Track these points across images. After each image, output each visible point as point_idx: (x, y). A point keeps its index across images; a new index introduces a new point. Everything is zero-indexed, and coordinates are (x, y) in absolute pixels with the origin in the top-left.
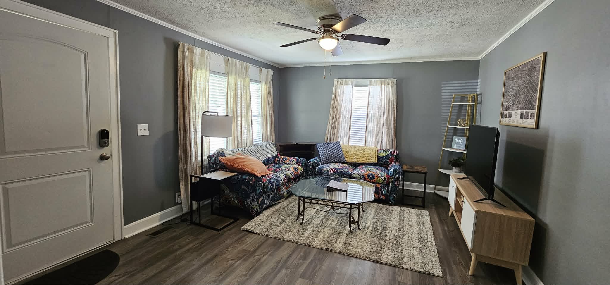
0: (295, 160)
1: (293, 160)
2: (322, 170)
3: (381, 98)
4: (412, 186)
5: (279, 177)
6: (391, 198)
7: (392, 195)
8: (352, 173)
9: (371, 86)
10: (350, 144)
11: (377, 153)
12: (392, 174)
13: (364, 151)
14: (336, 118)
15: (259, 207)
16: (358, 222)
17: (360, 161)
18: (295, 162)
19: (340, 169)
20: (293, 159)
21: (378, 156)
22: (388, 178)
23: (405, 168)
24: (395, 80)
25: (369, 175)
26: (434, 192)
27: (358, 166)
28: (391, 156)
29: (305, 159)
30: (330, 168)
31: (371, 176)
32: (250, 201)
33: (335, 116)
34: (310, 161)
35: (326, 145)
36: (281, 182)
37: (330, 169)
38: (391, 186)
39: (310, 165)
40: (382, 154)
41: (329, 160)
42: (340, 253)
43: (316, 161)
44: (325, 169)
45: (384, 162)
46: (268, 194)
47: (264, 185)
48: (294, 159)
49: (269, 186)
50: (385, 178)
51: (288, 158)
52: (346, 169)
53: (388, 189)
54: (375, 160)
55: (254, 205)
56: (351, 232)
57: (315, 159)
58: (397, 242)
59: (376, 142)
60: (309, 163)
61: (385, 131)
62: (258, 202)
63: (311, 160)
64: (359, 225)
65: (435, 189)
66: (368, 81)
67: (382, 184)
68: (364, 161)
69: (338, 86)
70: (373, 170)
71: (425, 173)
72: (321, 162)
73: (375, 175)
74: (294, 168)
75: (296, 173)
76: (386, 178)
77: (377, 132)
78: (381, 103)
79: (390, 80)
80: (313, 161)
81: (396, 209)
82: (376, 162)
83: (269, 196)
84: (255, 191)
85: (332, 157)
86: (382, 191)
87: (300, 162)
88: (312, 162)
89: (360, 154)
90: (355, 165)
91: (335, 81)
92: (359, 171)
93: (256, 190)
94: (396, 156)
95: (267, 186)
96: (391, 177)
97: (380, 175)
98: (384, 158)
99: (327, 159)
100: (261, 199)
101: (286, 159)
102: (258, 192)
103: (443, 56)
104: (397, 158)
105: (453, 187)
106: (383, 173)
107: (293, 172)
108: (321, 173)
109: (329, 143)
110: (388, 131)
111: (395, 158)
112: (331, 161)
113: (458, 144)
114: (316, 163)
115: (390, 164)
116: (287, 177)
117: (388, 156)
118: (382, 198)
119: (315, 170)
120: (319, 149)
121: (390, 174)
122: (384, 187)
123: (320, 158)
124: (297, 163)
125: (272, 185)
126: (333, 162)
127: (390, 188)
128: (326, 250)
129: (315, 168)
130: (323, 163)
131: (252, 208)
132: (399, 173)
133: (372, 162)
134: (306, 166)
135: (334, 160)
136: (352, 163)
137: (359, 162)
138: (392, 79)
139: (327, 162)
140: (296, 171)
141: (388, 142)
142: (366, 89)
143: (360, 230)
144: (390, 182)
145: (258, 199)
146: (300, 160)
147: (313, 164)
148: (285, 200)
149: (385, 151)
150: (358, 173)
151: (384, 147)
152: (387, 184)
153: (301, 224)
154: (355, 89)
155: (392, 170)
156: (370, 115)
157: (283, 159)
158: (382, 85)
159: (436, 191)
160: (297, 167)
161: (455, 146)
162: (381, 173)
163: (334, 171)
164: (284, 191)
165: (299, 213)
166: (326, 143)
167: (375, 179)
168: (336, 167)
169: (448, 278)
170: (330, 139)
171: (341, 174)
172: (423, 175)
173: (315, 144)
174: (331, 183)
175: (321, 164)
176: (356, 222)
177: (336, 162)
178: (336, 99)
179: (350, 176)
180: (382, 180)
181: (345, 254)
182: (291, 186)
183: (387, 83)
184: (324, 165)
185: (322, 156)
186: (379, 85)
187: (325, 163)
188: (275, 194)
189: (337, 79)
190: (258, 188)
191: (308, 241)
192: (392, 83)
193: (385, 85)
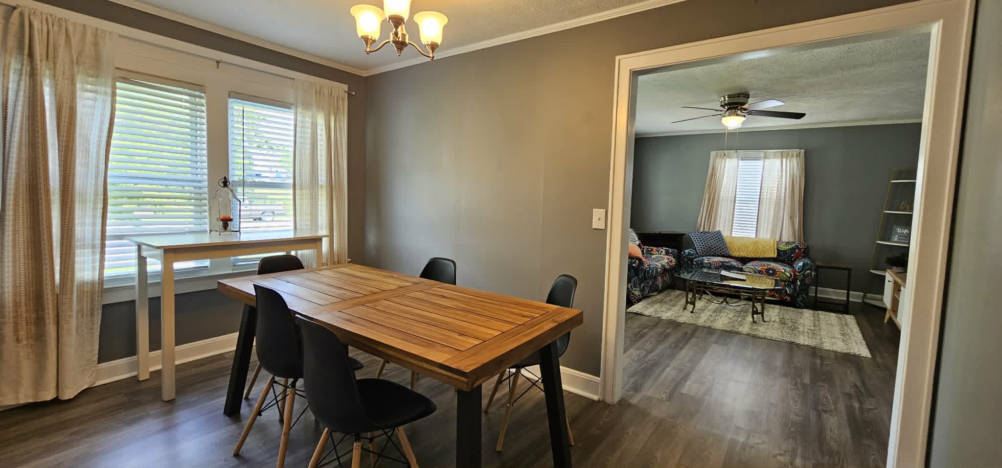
0: (664, 251)
1: (662, 251)
2: (702, 263)
3: (782, 176)
4: (827, 293)
5: (657, 265)
6: (800, 299)
7: (800, 296)
8: (744, 268)
9: (766, 160)
10: (733, 236)
11: (776, 246)
12: (800, 270)
13: (755, 243)
14: (713, 203)
15: (641, 293)
16: (762, 313)
18: (664, 252)
19: (726, 262)
21: (778, 250)
22: (795, 274)
23: (819, 263)
24: (803, 151)
25: (767, 270)
26: (863, 301)
27: (749, 261)
28: (797, 250)
29: (676, 251)
30: (712, 261)
31: (771, 272)
32: (631, 286)
33: (711, 199)
34: (685, 252)
35: (702, 234)
36: (659, 270)
38: (799, 283)
39: (685, 257)
40: (783, 247)
41: (708, 252)
42: (748, 335)
43: (692, 252)
44: (706, 261)
45: (788, 257)
46: (648, 281)
47: (645, 270)
48: (663, 250)
49: (650, 272)
50: (790, 274)
51: (655, 248)
52: (734, 263)
53: (795, 287)
54: (774, 255)
55: (635, 290)
56: (754, 322)
57: (691, 250)
58: (814, 333)
59: (773, 233)
60: (683, 254)
61: (786, 217)
62: (640, 288)
63: (686, 251)
64: (763, 316)
65: (864, 297)
66: (761, 153)
67: (786, 282)
68: (758, 256)
69: (717, 160)
70: (773, 265)
71: (849, 270)
72: (698, 255)
73: (777, 270)
74: (669, 259)
75: (671, 264)
76: (792, 273)
77: (776, 219)
78: (782, 181)
79: (796, 151)
80: (688, 252)
81: (808, 313)
82: (776, 256)
83: (648, 283)
84: (638, 275)
85: (713, 249)
86: (786, 291)
87: (671, 253)
88: (687, 253)
89: (751, 248)
90: (744, 260)
91: (713, 154)
92: (750, 265)
93: (639, 274)
94: (805, 249)
95: (648, 271)
96: (799, 272)
97: (783, 271)
98: (788, 252)
99: (705, 251)
100: (643, 285)
101: (652, 250)
102: (640, 276)
104: (806, 253)
105: (889, 281)
106: (788, 269)
107: (668, 263)
108: (701, 265)
109: (706, 232)
110: (792, 218)
111: (804, 252)
112: (711, 253)
113: (901, 236)
114: (692, 255)
115: (795, 260)
116: (663, 266)
117: (793, 250)
118: (786, 299)
119: (692, 263)
120: (694, 239)
121: (798, 269)
122: (789, 286)
123: (696, 250)
124: (667, 253)
125: (653, 271)
126: (713, 256)
127: (797, 287)
128: (731, 332)
129: (692, 260)
130: (701, 255)
131: (633, 294)
132: (810, 269)
133: (768, 256)
134: (679, 258)
135: (715, 253)
136: (739, 257)
137: (750, 256)
138: (798, 150)
139: (706, 254)
140: (670, 261)
141: (791, 232)
142: (761, 163)
143: (765, 322)
144: (797, 279)
145: (640, 284)
146: (670, 251)
147: (688, 255)
148: (658, 293)
149: (788, 243)
150: (751, 267)
151: (785, 239)
152: (794, 282)
153: (692, 312)
154: (741, 163)
155: (801, 264)
157: (647, 249)
158: (782, 158)
159: (865, 300)
160: (670, 257)
161: (896, 239)
162: (785, 268)
163: (719, 264)
164: (660, 282)
165: (687, 302)
166: (701, 232)
167: (777, 275)
168: (721, 260)
169: (879, 360)
170: (704, 228)
171: (729, 268)
172: (847, 272)
173: (685, 234)
174: (724, 273)
175: (698, 257)
176: (759, 313)
177: (718, 256)
178: (714, 177)
179: (741, 270)
180: (785, 276)
181: (754, 336)
182: (665, 278)
183: (790, 156)
184: (704, 258)
185: (698, 247)
186: (778, 158)
187: (704, 256)
188: (653, 283)
189: (714, 150)
190: (640, 272)
191: (707, 325)
192: (798, 155)
193: (787, 158)
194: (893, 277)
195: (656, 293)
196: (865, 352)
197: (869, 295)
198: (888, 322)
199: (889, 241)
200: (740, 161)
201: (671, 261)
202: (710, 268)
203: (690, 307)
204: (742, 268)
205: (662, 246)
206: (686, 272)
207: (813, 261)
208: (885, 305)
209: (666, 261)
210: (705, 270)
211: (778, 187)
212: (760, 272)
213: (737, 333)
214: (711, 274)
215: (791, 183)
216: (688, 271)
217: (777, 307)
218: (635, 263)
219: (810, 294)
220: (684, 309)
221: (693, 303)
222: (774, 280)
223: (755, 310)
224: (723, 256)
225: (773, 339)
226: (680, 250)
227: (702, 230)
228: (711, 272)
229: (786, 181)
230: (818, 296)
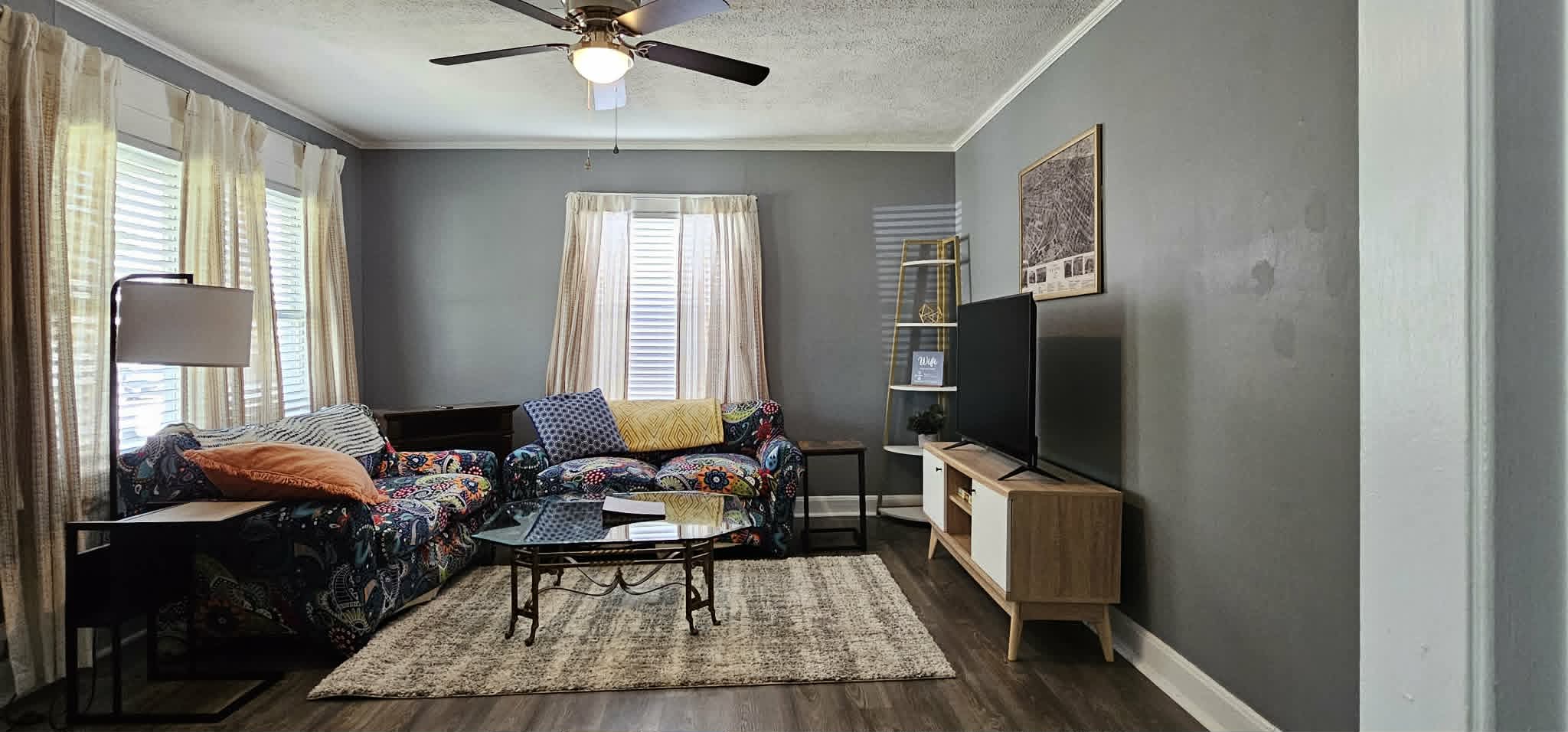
0: (456, 459)
1: (451, 461)
2: (558, 481)
3: (719, 252)
5: (424, 510)
6: (778, 536)
7: (779, 529)
8: (658, 478)
9: (686, 217)
10: (630, 398)
11: (719, 415)
12: (774, 466)
13: (679, 411)
14: (580, 315)
15: (367, 613)
16: (710, 602)
17: (673, 444)
18: (456, 465)
19: (617, 470)
20: (451, 457)
21: (724, 422)
22: (764, 478)
23: (806, 446)
24: (754, 198)
25: (709, 477)
26: (879, 513)
27: (668, 459)
28: (761, 420)
29: (492, 454)
30: (584, 471)
31: (716, 479)
32: (329, 599)
33: (576, 308)
34: (513, 457)
35: (558, 403)
36: (431, 524)
37: (584, 474)
38: (774, 500)
39: (515, 469)
40: (736, 417)
41: (573, 449)
42: (684, 686)
43: (532, 454)
44: (568, 475)
45: (744, 441)
46: (393, 567)
47: (379, 534)
48: (454, 457)
49: (398, 536)
50: (756, 479)
51: (431, 455)
52: (637, 469)
53: (767, 510)
54: (718, 436)
55: (344, 611)
56: (694, 632)
57: (530, 450)
58: (827, 631)
59: (711, 385)
60: (510, 462)
62: (361, 595)
63: (518, 452)
64: (712, 610)
65: (880, 504)
66: (675, 201)
68: (686, 443)
69: (582, 214)
70: (720, 462)
71: (860, 452)
72: (548, 458)
73: (728, 474)
74: (466, 482)
75: (473, 497)
76: (759, 477)
77: (713, 353)
79: (740, 199)
80: (522, 454)
81: (797, 565)
82: (722, 439)
83: (394, 575)
84: (350, 557)
85: (583, 438)
87: (476, 464)
88: (520, 458)
89: (669, 424)
90: (657, 458)
91: (572, 198)
92: (672, 469)
93: (354, 554)
94: (775, 415)
95: (390, 536)
96: (772, 473)
97: (741, 473)
98: (744, 426)
99: (566, 447)
100: (373, 584)
101: (422, 460)
102: (361, 560)
103: (872, 137)
104: (774, 422)
105: (937, 469)
106: (749, 467)
107: (463, 494)
108: (557, 487)
109: (567, 397)
110: (744, 348)
111: (774, 424)
112: (580, 450)
113: (927, 372)
114: (533, 461)
115: (759, 444)
116: (448, 507)
117: (753, 419)
118: (752, 541)
119: (534, 484)
120: (537, 416)
121: (771, 464)
122: (754, 508)
123: (543, 446)
124: (466, 465)
125: (407, 533)
126: (587, 455)
127: (772, 508)
128: (639, 689)
129: (531, 476)
130: (556, 458)
131: (338, 623)
132: (792, 461)
133: (708, 441)
134: (498, 474)
135: (591, 449)
136: (645, 453)
137: (670, 446)
138: (746, 197)
139: (568, 454)
140: (472, 489)
141: (746, 383)
142: (674, 224)
143: (719, 626)
144: (769, 490)
145: (360, 587)
146: (475, 457)
147: (523, 463)
148: (440, 593)
149: (742, 406)
150: (675, 474)
151: (735, 397)
152: (764, 498)
153: (529, 643)
154: (636, 223)
155: (774, 452)
156: (687, 303)
157: (410, 459)
158: (717, 212)
159: (882, 510)
160: (471, 477)
161: (919, 378)
162: (744, 466)
163: (600, 477)
164: (439, 559)
165: (516, 612)
166: (555, 398)
167: (729, 487)
168: (605, 466)
169: (969, 676)
170: (563, 387)
171: (623, 485)
172: (856, 457)
173: (516, 407)
174: (613, 504)
175: (550, 465)
176: (704, 604)
177: (598, 455)
178: (577, 256)
179: (652, 486)
180: (747, 486)
181: (699, 686)
182: (458, 542)
183: (731, 210)
184: (563, 465)
185: (548, 438)
186: (708, 213)
187: (563, 460)
188: (414, 570)
189: (575, 192)
190: (360, 545)
191: (572, 681)
192: (747, 207)
193: (725, 213)
194: (942, 458)
195: (435, 591)
196: (942, 667)
197: (885, 498)
198: (936, 556)
199: (909, 382)
200: (632, 219)
201: (474, 489)
202: (579, 492)
203: (524, 624)
204: (653, 480)
205: (451, 446)
206: (521, 512)
207: (795, 443)
208: (928, 518)
209: (457, 490)
210: (568, 499)
211: (713, 280)
212: (694, 484)
213: (656, 688)
214: (585, 504)
215: (737, 268)
216: (523, 508)
217: (736, 564)
218: (335, 517)
219: (796, 515)
220: (508, 637)
221: (532, 611)
222: (722, 499)
223: (693, 596)
224: (610, 454)
225: (746, 681)
226: (504, 448)
227: (557, 392)
228: (582, 500)
229: (729, 268)
230: (810, 515)
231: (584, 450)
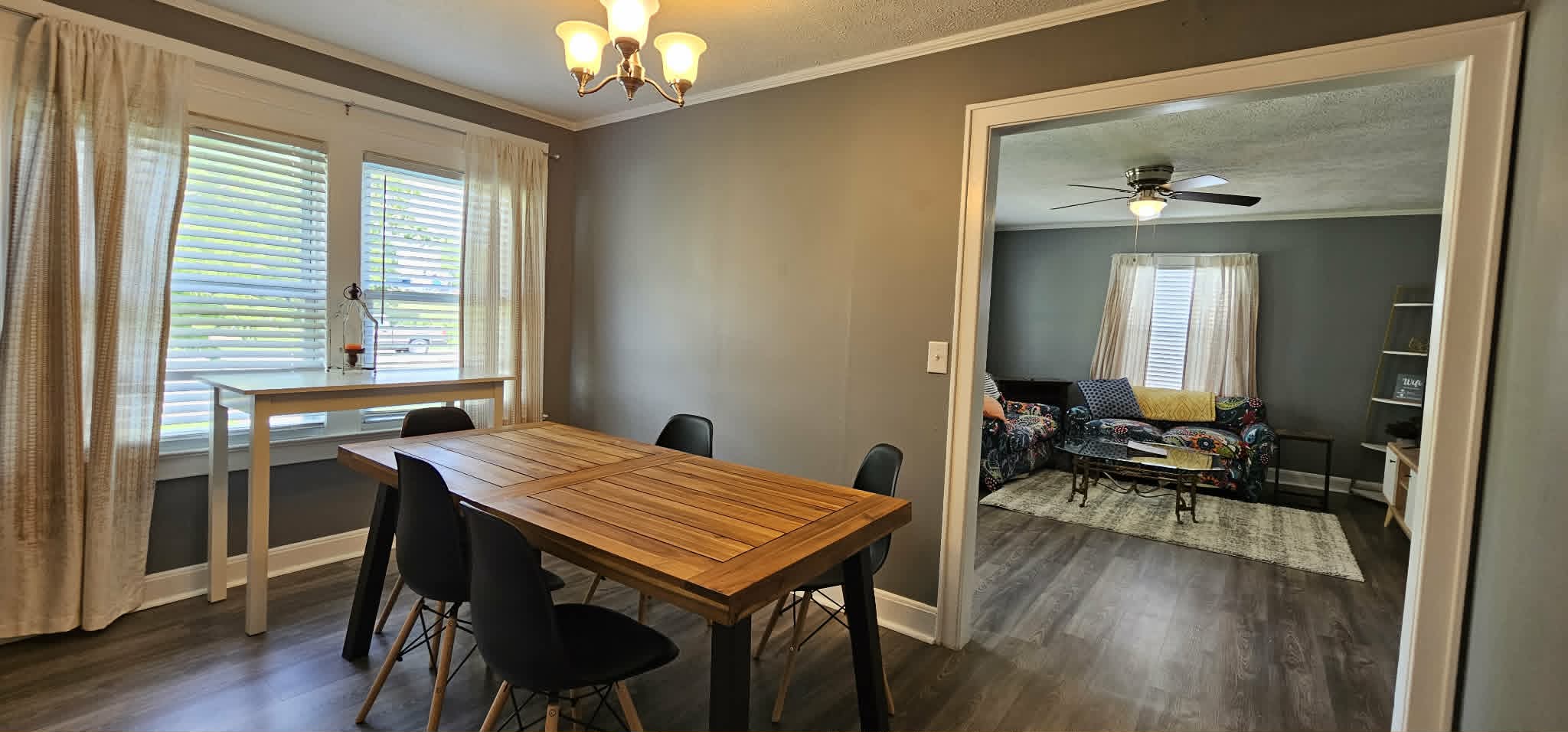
0: (1038, 408)
1: (1035, 409)
2: (1098, 429)
3: (1223, 293)
4: (1293, 478)
5: (1027, 431)
6: (1252, 487)
7: (1252, 483)
8: (1164, 437)
9: (1198, 269)
10: (1147, 386)
11: (1214, 403)
12: (1252, 441)
13: (1182, 398)
14: (1115, 335)
15: (1002, 474)
16: (1192, 510)
17: (1175, 417)
18: (1038, 411)
19: (1136, 428)
20: (1035, 407)
21: (1216, 409)
22: (1243, 448)
23: (1281, 432)
24: (1256, 255)
25: (1201, 442)
26: (1351, 492)
27: (1172, 427)
28: (1247, 411)
29: (1058, 409)
30: (1114, 425)
31: (1206, 444)
32: (987, 464)
33: (1114, 328)
34: (1071, 411)
35: (1099, 384)
36: (1030, 439)
37: (1115, 427)
38: (1250, 462)
39: (1072, 418)
40: (1225, 406)
41: (1107, 412)
42: (1170, 542)
43: (1083, 412)
44: (1104, 426)
45: (1232, 422)
46: (1014, 456)
47: (1009, 438)
48: (1038, 407)
49: (1017, 441)
50: (1236, 447)
51: (1024, 405)
52: (1149, 429)
53: (1244, 469)
54: (1211, 417)
55: (993, 470)
56: (1180, 523)
57: (1081, 409)
58: (1274, 541)
59: (1210, 383)
60: (1069, 414)
61: (1230, 359)
62: (1001, 466)
63: (1074, 409)
64: (1193, 514)
65: (1352, 485)
66: (1191, 258)
67: (1230, 459)
68: (1185, 418)
69: (1123, 268)
70: (1209, 433)
71: (1329, 442)
72: (1091, 414)
73: (1215, 442)
74: (1046, 421)
75: (1050, 430)
76: (1239, 447)
77: (1213, 361)
78: (1224, 298)
79: (1245, 256)
80: (1077, 411)
81: (1263, 510)
82: (1214, 419)
83: (1013, 459)
84: (997, 446)
85: (1114, 407)
86: (1230, 473)
87: (1049, 412)
88: (1075, 413)
89: (1173, 407)
90: (1165, 425)
91: (1116, 257)
92: (1173, 433)
93: (999, 445)
94: (1259, 409)
95: (1014, 440)
96: (1250, 445)
97: (1225, 443)
98: (1232, 413)
99: (1103, 410)
100: (1005, 461)
101: (1020, 407)
102: (1001, 448)
103: (1368, 208)
104: (1261, 414)
105: (1391, 461)
106: (1232, 440)
107: (1045, 427)
108: (1097, 432)
109: (1105, 381)
110: (1239, 360)
111: (1257, 414)
112: (1111, 414)
113: (1410, 390)
114: (1083, 415)
115: (1244, 426)
116: (1037, 432)
117: (1240, 409)
118: (1230, 487)
119: (1082, 428)
120: (1086, 390)
121: (1249, 440)
122: (1234, 466)
123: (1088, 408)
124: (1044, 412)
125: (1020, 441)
126: (1115, 417)
127: (1247, 468)
128: (1143, 538)
129: (1081, 424)
130: (1096, 416)
131: (990, 476)
132: (1268, 440)
133: (1202, 419)
134: (1061, 419)
135: (1119, 414)
136: (1156, 421)
137: (1173, 419)
138: (1249, 255)
139: (1104, 415)
140: (1048, 425)
141: (1238, 384)
142: (1190, 273)
143: (1196, 522)
144: (1246, 457)
145: (1000, 461)
146: (1049, 408)
147: (1077, 416)
148: (1030, 475)
149: (1232, 399)
150: (1176, 436)
151: (1228, 392)
152: (1242, 460)
153: (1082, 506)
154: (1160, 273)
155: (1253, 432)
156: (1195, 326)
157: (1013, 405)
158: (1224, 265)
159: (1354, 490)
160: (1048, 419)
161: (1402, 395)
162: (1228, 438)
163: (1125, 430)
164: (1031, 458)
165: (1075, 490)
166: (1097, 381)
167: (1215, 450)
168: (1128, 424)
169: (1375, 584)
170: (1101, 375)
171: (1141, 437)
172: (1325, 445)
173: (1071, 383)
174: (1132, 444)
175: (1092, 419)
176: (1188, 509)
177: (1123, 418)
178: (1117, 293)
179: (1159, 440)
180: (1229, 451)
181: (1179, 545)
182: (1039, 452)
183: (1236, 263)
184: (1101, 420)
185: (1092, 404)
186: (1217, 265)
187: (1101, 418)
188: (1021, 460)
189: (1118, 253)
190: (1001, 441)
191: (1106, 526)
192: (1249, 262)
193: (1231, 266)
194: (1397, 454)
195: (1027, 474)
196: (1357, 577)
197: (1359, 482)
198: (1389, 526)
199: (1391, 397)
200: (1158, 270)
201: (1050, 425)
202: (1110, 437)
203: (1079, 497)
204: (1161, 437)
205: (1035, 402)
206: (1073, 443)
207: (1271, 428)
208: (1386, 499)
209: (1041, 424)
210: (1103, 440)
211: (1217, 308)
212: (1189, 444)
213: (1154, 539)
214: (1112, 446)
215: (1237, 305)
216: (1075, 441)
217: (1216, 498)
218: (992, 427)
219: (1268, 480)
220: (1069, 501)
221: (1084, 492)
222: (1210, 458)
223: (1181, 503)
224: (1131, 418)
225: (1210, 549)
226: (1064, 407)
227: (1098, 377)
228: (1111, 442)
229: (1230, 304)
230: (1280, 482)
231: (1114, 414)
